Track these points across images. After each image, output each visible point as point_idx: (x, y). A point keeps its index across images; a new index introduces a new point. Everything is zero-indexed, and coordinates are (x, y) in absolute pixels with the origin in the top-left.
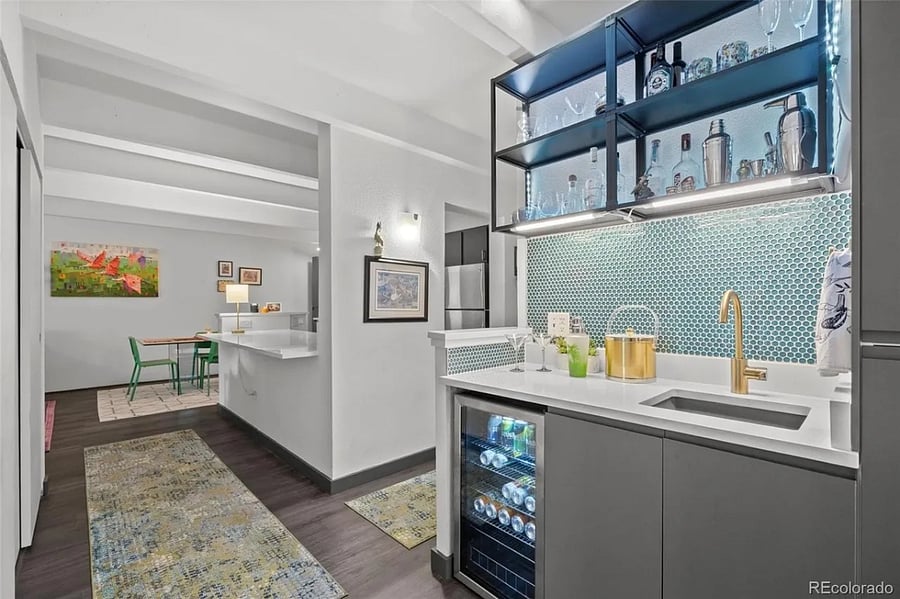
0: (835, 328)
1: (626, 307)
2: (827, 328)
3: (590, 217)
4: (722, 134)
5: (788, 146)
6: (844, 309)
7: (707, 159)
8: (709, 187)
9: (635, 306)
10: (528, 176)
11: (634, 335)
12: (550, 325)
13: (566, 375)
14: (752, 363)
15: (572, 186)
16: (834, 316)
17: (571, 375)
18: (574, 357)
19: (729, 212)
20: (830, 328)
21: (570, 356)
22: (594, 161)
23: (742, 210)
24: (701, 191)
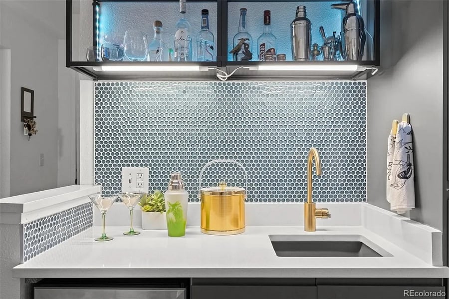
0: (408, 178)
1: (217, 161)
2: (403, 178)
3: (196, 68)
4: (304, 18)
5: (350, 40)
6: (410, 165)
7: (296, 36)
8: (296, 61)
9: (222, 161)
10: (97, 9)
11: (226, 189)
12: (124, 181)
13: (163, 235)
14: (319, 205)
15: (158, 33)
16: (406, 169)
17: (170, 235)
18: (176, 214)
19: (293, 84)
20: (405, 178)
21: (171, 215)
22: (183, 12)
23: (301, 83)
24: (289, 63)
